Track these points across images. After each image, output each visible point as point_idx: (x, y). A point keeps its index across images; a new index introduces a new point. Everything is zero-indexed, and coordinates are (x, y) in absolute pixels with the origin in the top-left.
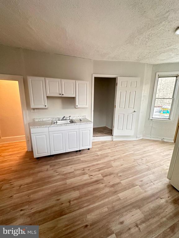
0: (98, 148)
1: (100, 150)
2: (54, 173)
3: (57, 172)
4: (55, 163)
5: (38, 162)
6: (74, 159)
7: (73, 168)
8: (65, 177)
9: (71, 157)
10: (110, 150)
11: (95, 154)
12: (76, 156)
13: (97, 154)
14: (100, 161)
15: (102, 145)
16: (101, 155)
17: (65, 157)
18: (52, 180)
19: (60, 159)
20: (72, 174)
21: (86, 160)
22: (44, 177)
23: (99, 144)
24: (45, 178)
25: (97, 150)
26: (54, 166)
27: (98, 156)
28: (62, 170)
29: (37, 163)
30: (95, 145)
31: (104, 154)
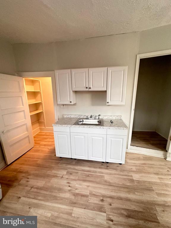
0: (136, 166)
1: (139, 171)
2: (66, 186)
3: (69, 186)
4: (74, 171)
5: (59, 161)
6: (96, 172)
7: (90, 188)
8: (75, 201)
9: (94, 167)
10: (157, 176)
11: (129, 176)
12: (100, 168)
13: (132, 176)
14: (134, 193)
15: (143, 162)
16: (139, 182)
17: (86, 166)
18: (59, 197)
19: (80, 165)
20: (85, 199)
21: (111, 181)
22: (55, 186)
23: (139, 159)
24: (55, 188)
25: (134, 169)
26: (71, 174)
27: (132, 181)
28: (77, 185)
29: (58, 163)
30: (131, 159)
31: (145, 182)
